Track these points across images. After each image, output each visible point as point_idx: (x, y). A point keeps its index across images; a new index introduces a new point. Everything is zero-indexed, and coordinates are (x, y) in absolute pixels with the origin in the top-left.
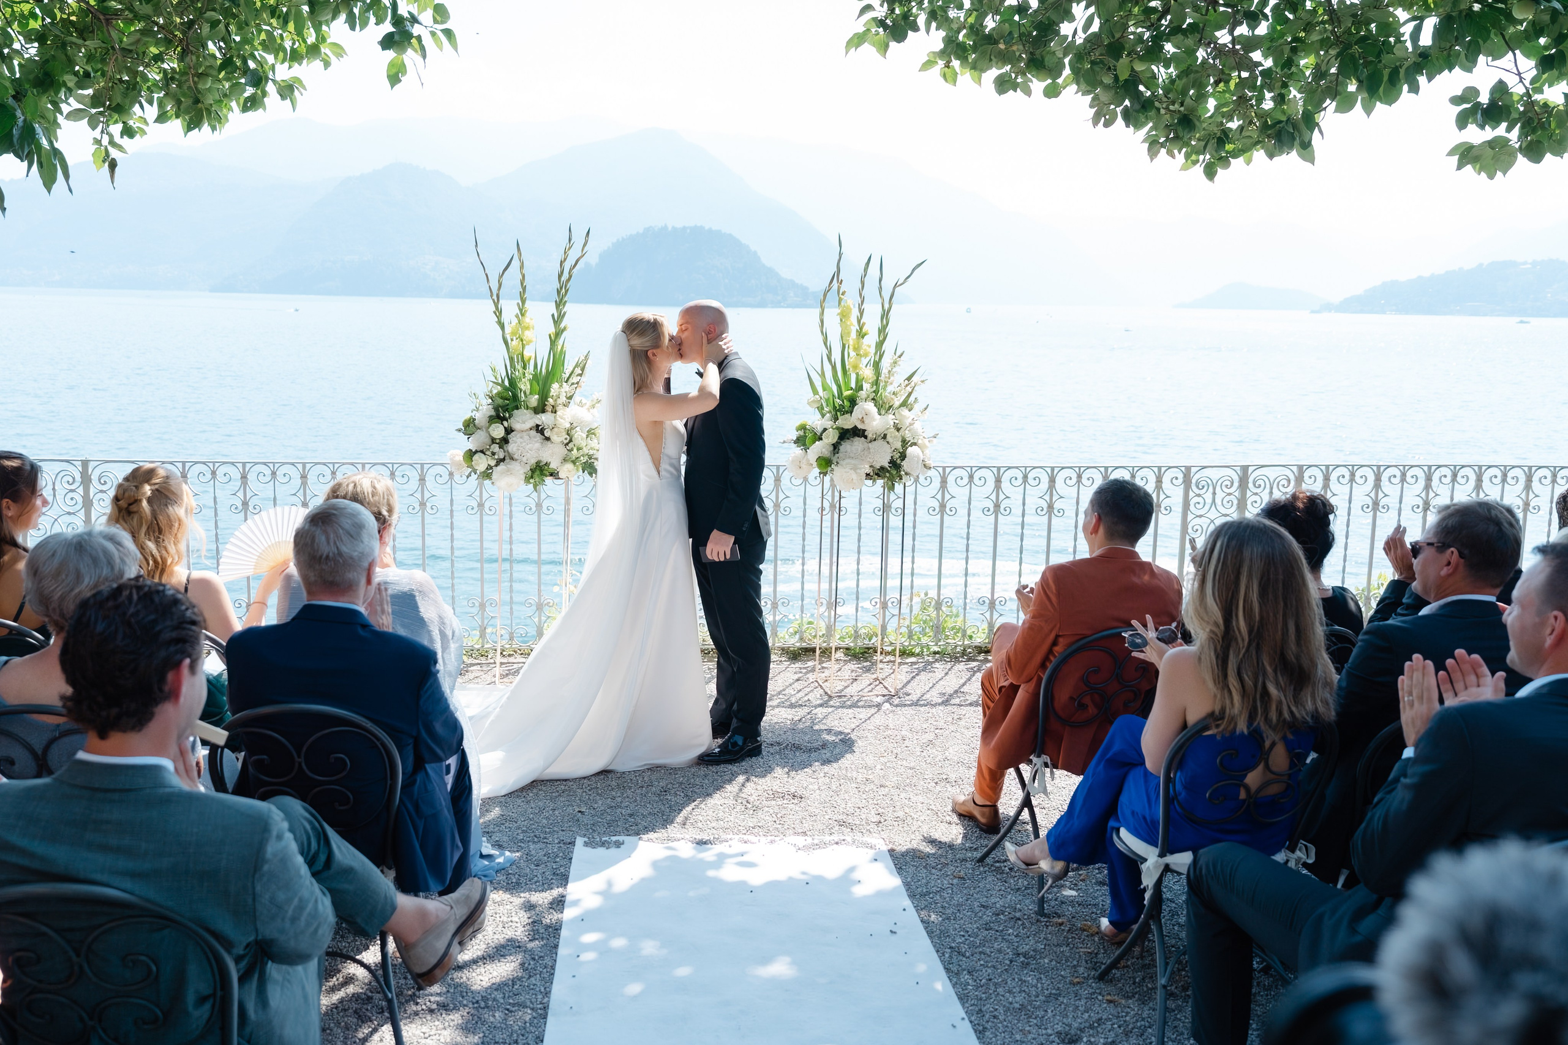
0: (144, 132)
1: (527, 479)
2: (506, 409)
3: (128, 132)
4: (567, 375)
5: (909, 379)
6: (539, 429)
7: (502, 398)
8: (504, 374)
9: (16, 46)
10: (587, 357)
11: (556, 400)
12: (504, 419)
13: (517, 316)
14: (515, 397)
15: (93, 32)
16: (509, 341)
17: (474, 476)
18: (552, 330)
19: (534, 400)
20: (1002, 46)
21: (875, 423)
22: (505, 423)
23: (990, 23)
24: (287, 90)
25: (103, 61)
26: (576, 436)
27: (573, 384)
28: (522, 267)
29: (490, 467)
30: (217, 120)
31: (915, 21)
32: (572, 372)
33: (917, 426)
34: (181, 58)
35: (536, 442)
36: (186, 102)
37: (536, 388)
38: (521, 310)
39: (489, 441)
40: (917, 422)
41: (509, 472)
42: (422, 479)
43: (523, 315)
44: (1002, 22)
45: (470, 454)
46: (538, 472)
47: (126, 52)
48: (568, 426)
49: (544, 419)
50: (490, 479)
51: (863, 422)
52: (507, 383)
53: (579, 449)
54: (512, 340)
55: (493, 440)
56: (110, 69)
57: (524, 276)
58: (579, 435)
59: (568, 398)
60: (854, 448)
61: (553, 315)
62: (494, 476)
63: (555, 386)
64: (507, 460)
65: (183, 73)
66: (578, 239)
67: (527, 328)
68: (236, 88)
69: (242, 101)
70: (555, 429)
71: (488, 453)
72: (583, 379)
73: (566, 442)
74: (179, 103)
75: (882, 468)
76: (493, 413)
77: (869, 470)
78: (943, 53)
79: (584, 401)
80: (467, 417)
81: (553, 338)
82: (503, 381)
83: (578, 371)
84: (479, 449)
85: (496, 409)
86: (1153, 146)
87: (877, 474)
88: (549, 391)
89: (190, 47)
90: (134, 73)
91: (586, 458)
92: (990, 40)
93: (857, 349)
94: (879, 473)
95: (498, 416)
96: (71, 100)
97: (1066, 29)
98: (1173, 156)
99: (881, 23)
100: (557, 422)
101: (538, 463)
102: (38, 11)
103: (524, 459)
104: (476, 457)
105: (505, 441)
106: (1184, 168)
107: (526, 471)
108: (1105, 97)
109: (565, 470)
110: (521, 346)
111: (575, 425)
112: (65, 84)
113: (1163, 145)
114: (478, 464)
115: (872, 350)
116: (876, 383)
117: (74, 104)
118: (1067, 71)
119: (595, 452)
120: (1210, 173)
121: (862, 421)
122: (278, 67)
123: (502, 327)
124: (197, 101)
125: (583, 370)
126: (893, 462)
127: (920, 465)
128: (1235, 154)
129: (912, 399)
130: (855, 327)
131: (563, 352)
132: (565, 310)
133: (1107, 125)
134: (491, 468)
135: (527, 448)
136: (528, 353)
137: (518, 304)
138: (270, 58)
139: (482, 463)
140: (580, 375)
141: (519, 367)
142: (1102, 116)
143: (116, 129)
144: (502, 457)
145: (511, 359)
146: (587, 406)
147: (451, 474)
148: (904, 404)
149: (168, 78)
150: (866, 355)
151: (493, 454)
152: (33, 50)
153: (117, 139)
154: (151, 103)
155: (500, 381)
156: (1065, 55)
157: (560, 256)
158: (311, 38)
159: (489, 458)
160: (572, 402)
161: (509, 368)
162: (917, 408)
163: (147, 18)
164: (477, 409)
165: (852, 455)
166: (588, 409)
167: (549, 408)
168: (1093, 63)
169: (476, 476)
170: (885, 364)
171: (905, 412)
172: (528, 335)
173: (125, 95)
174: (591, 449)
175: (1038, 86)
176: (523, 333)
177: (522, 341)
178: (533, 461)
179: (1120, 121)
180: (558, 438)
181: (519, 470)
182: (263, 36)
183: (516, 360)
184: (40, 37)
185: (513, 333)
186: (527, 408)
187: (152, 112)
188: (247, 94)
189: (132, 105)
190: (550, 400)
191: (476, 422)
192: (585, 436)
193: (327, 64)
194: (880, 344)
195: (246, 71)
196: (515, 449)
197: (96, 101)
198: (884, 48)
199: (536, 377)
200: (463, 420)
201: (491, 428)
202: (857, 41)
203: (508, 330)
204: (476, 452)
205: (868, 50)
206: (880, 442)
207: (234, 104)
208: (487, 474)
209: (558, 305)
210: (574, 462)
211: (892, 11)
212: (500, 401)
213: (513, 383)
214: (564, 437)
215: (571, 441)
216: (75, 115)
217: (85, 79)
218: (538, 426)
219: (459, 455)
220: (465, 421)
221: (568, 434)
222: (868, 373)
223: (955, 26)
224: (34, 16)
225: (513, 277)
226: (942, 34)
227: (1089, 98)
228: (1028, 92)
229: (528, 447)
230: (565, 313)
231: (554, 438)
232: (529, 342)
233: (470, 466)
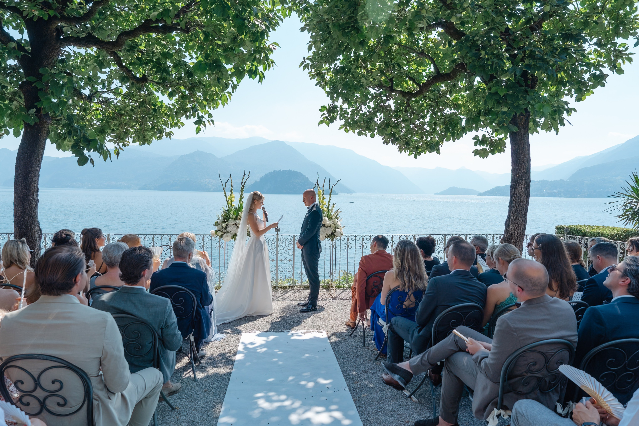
0: (128, 145)
1: (232, 238)
2: (226, 219)
3: (124, 145)
5: (337, 211)
6: (236, 224)
8: (226, 210)
9: (95, 122)
12: (226, 222)
14: (229, 216)
15: (116, 119)
16: (228, 201)
17: (218, 237)
18: (240, 198)
19: (234, 217)
20: (359, 124)
21: (328, 223)
23: (356, 118)
24: (169, 135)
25: (118, 126)
28: (232, 181)
29: (222, 235)
30: (149, 143)
31: (336, 118)
33: (339, 223)
34: (140, 126)
35: (235, 228)
36: (141, 137)
37: (235, 213)
38: (231, 193)
39: (222, 227)
40: (339, 222)
41: (227, 236)
42: (203, 239)
44: (359, 117)
45: (216, 232)
47: (125, 124)
50: (222, 238)
55: (223, 228)
56: (120, 128)
57: (232, 183)
61: (240, 194)
63: (240, 213)
64: (227, 233)
65: (141, 130)
66: (247, 173)
67: (233, 197)
68: (155, 134)
69: (156, 138)
71: (221, 231)
74: (139, 137)
75: (330, 235)
77: (326, 236)
78: (344, 125)
80: (216, 221)
82: (226, 212)
84: (219, 230)
85: (224, 219)
86: (400, 150)
89: (143, 123)
90: (127, 130)
92: (356, 122)
93: (322, 203)
94: (328, 236)
95: (224, 221)
96: (109, 136)
97: (376, 119)
98: (406, 152)
99: (327, 118)
102: (101, 113)
103: (231, 233)
104: (218, 232)
105: (226, 228)
106: (409, 155)
107: (232, 236)
108: (386, 137)
110: (231, 202)
112: (107, 132)
113: (403, 149)
115: (327, 203)
116: (328, 212)
117: (110, 138)
118: (376, 131)
120: (416, 157)
122: (167, 128)
123: (226, 196)
124: (144, 137)
126: (332, 233)
127: (340, 234)
128: (422, 152)
129: (338, 216)
130: (322, 197)
131: (242, 204)
133: (387, 144)
135: (231, 229)
136: (233, 204)
137: (230, 191)
138: (164, 127)
139: (220, 234)
141: (230, 208)
142: (386, 142)
143: (121, 144)
144: (225, 232)
145: (228, 206)
147: (211, 238)
148: (336, 218)
149: (136, 131)
150: (325, 204)
151: (223, 231)
152: (99, 123)
153: (121, 147)
154: (131, 137)
156: (375, 126)
157: (242, 178)
158: (176, 121)
161: (228, 208)
162: (339, 219)
163: (132, 116)
164: (219, 219)
168: (383, 128)
170: (331, 207)
171: (336, 220)
172: (233, 199)
173: (124, 135)
175: (369, 134)
178: (234, 233)
179: (390, 143)
181: (230, 235)
182: (163, 120)
183: (230, 206)
184: (102, 120)
185: (229, 199)
186: (233, 219)
187: (131, 140)
188: (158, 136)
189: (126, 138)
191: (218, 223)
193: (179, 128)
194: (329, 201)
195: (158, 130)
196: (229, 230)
197: (116, 136)
198: (328, 125)
199: (235, 210)
201: (222, 224)
202: (321, 123)
203: (228, 198)
205: (324, 124)
206: (329, 228)
207: (154, 138)
208: (221, 236)
209: (241, 191)
211: (330, 115)
212: (225, 217)
213: (229, 212)
216: (110, 141)
217: (113, 131)
219: (213, 231)
222: (326, 209)
223: (347, 119)
224: (100, 114)
225: (229, 183)
226: (344, 120)
227: (382, 137)
228: (366, 136)
229: (233, 229)
230: (243, 194)
232: (233, 201)
233: (217, 235)
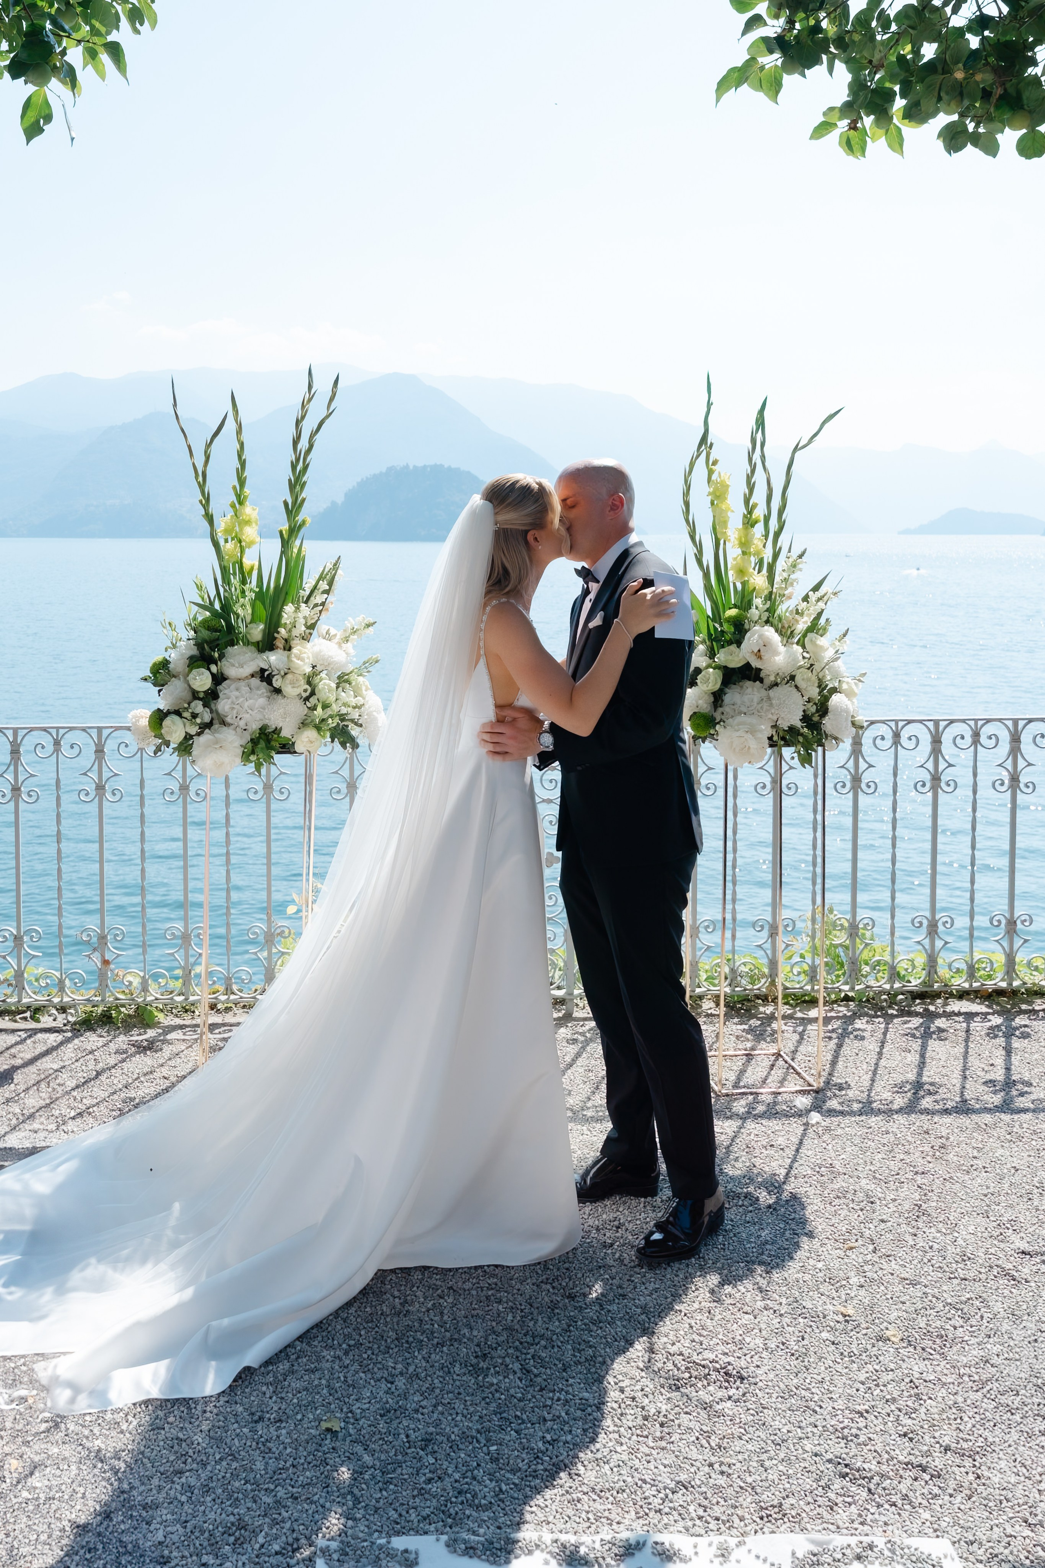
1: (246, 757)
2: (214, 644)
4: (308, 593)
5: (816, 588)
6: (265, 676)
7: (209, 629)
8: (213, 593)
10: (336, 566)
11: (290, 631)
12: (212, 660)
13: (233, 506)
14: (230, 628)
16: (222, 542)
17: (166, 752)
18: (284, 524)
19: (257, 632)
21: (777, 658)
22: (214, 668)
26: (320, 686)
27: (316, 605)
28: (239, 431)
29: (188, 737)
32: (315, 587)
33: (841, 663)
35: (261, 696)
37: (262, 612)
38: (238, 496)
39: (189, 696)
40: (836, 655)
41: (217, 744)
42: (100, 752)
43: (241, 503)
45: (159, 717)
46: (262, 744)
48: (308, 670)
49: (274, 659)
50: (190, 754)
51: (760, 657)
52: (217, 606)
53: (325, 706)
54: (226, 541)
55: (195, 695)
57: (242, 445)
58: (326, 684)
59: (308, 627)
60: (746, 698)
61: (286, 503)
62: (195, 751)
63: (289, 608)
64: (216, 726)
66: (323, 389)
67: (248, 522)
70: (289, 676)
71: (186, 714)
72: (331, 598)
73: (305, 695)
75: (792, 729)
76: (194, 651)
77: (771, 733)
79: (333, 631)
80: (159, 658)
81: (286, 536)
82: (212, 603)
83: (324, 586)
84: (172, 709)
85: (199, 645)
87: (783, 739)
88: (280, 616)
91: (337, 720)
93: (744, 545)
94: (787, 736)
95: (203, 657)
100: (292, 665)
101: (263, 730)
103: (242, 724)
104: (167, 722)
105: (211, 696)
107: (244, 742)
109: (305, 740)
110: (238, 549)
111: (319, 668)
114: (170, 733)
116: (771, 595)
119: (350, 710)
121: (758, 655)
123: (210, 518)
125: (330, 584)
126: (806, 718)
127: (850, 724)
129: (823, 620)
131: (300, 559)
132: (303, 495)
134: (191, 737)
136: (247, 562)
137: (234, 488)
139: (176, 730)
140: (327, 592)
141: (235, 581)
144: (207, 718)
145: (224, 570)
146: (336, 640)
148: (813, 627)
150: (752, 553)
151: (194, 716)
155: (208, 603)
157: (296, 412)
159: (188, 723)
160: (315, 633)
161: (220, 582)
164: (174, 646)
165: (744, 709)
166: (339, 644)
167: (280, 643)
169: (170, 750)
170: (784, 566)
171: (816, 639)
172: (249, 532)
174: (345, 705)
176: (241, 530)
177: (240, 542)
178: (255, 726)
180: (293, 689)
181: (233, 742)
183: (232, 569)
185: (227, 531)
186: (247, 643)
190: (282, 631)
191: (171, 666)
192: (334, 685)
196: (227, 708)
199: (260, 596)
200: (150, 665)
201: (191, 676)
203: (219, 526)
204: (169, 713)
206: (786, 689)
208: (185, 747)
209: (292, 486)
210: (318, 728)
212: (205, 634)
213: (227, 605)
214: (302, 687)
215: (313, 693)
218: (263, 671)
219: (144, 718)
220: (155, 664)
221: (309, 683)
225: (226, 445)
229: (246, 704)
230: (304, 500)
231: (288, 690)
232: (251, 544)
233: (159, 736)
